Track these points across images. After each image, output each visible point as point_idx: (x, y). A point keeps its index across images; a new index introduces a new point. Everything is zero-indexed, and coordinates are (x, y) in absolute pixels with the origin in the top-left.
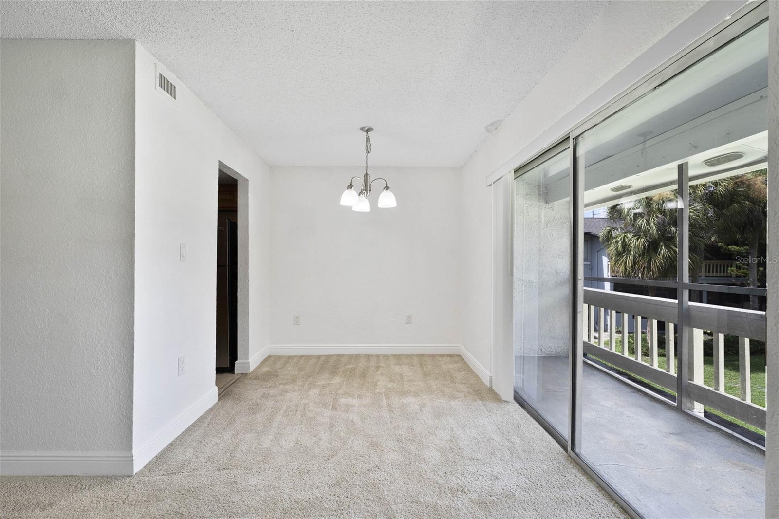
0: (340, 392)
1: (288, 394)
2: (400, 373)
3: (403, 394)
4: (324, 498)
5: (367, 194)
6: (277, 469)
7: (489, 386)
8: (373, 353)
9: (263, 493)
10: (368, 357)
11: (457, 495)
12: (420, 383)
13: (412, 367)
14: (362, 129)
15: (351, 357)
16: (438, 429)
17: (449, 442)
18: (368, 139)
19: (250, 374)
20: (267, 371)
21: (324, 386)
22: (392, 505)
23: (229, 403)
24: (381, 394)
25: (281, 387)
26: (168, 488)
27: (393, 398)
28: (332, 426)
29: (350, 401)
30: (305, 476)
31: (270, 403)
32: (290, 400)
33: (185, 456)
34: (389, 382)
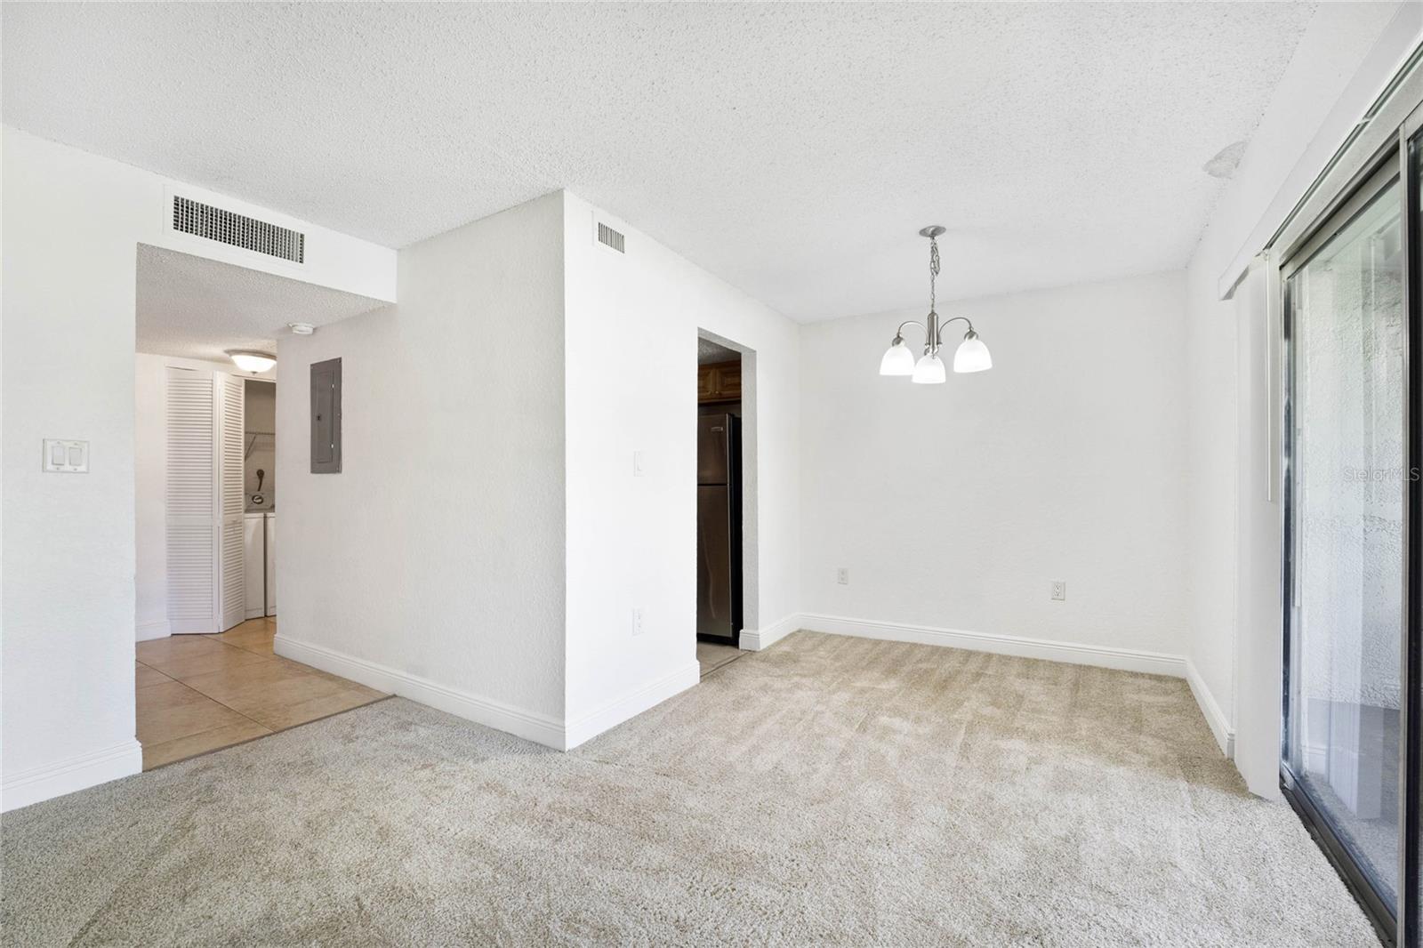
0: (888, 705)
1: (800, 692)
2: (1021, 693)
3: (1007, 731)
4: (775, 859)
5: (933, 350)
6: (730, 796)
7: (1226, 756)
8: (980, 649)
9: (695, 823)
10: (969, 655)
11: (1021, 942)
12: (1054, 718)
13: (1051, 687)
14: (923, 232)
15: (935, 650)
16: (1047, 812)
17: (1059, 842)
18: (934, 250)
19: (759, 652)
20: (785, 652)
21: (863, 691)
22: (881, 910)
23: (713, 686)
24: (961, 723)
25: (796, 679)
26: (593, 778)
27: (980, 734)
28: (844, 755)
29: (897, 722)
30: (764, 818)
31: (766, 700)
32: (798, 702)
33: (628, 744)
34: (987, 706)
